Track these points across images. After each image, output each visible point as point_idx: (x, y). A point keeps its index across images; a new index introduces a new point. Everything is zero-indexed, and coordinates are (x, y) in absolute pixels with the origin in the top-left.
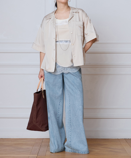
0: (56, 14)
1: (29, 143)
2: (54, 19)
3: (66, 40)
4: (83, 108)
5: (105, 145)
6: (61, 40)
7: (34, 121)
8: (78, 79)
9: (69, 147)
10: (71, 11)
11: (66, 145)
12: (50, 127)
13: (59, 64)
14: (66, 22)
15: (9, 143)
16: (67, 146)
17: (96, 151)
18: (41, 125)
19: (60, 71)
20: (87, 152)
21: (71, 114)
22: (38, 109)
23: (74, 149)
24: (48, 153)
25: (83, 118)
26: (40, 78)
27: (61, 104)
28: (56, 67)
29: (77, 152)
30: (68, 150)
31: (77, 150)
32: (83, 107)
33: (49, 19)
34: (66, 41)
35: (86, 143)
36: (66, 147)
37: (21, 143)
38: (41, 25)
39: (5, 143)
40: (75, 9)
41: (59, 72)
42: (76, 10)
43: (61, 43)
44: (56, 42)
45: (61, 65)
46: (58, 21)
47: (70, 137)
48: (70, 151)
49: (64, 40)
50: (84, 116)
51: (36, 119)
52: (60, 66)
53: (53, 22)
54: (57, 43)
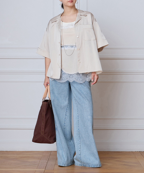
0: (62, 17)
1: (36, 156)
2: (59, 22)
3: (72, 44)
4: (93, 119)
5: (118, 158)
6: (66, 45)
7: (42, 132)
8: (85, 87)
9: (78, 161)
10: (79, 14)
11: (75, 159)
12: (58, 138)
13: (64, 71)
14: (72, 25)
15: (14, 157)
16: (77, 160)
17: (109, 164)
18: (49, 137)
19: (65, 78)
20: (98, 166)
21: (79, 125)
22: (47, 119)
23: (84, 163)
24: (56, 167)
25: (93, 129)
26: (46, 86)
27: (68, 114)
28: (62, 74)
29: (87, 166)
30: (77, 163)
31: (87, 164)
32: (93, 117)
33: (55, 22)
34: (72, 47)
35: (97, 156)
36: (75, 160)
37: (27, 156)
38: (47, 28)
39: (9, 156)
40: (83, 11)
41: (64, 80)
42: (84, 13)
43: (66, 49)
44: (61, 47)
45: (66, 72)
46: (64, 24)
47: (80, 149)
48: (80, 165)
49: (69, 45)
50: (94, 127)
51: (45, 130)
52: (65, 74)
53: (58, 25)
54: (63, 49)
